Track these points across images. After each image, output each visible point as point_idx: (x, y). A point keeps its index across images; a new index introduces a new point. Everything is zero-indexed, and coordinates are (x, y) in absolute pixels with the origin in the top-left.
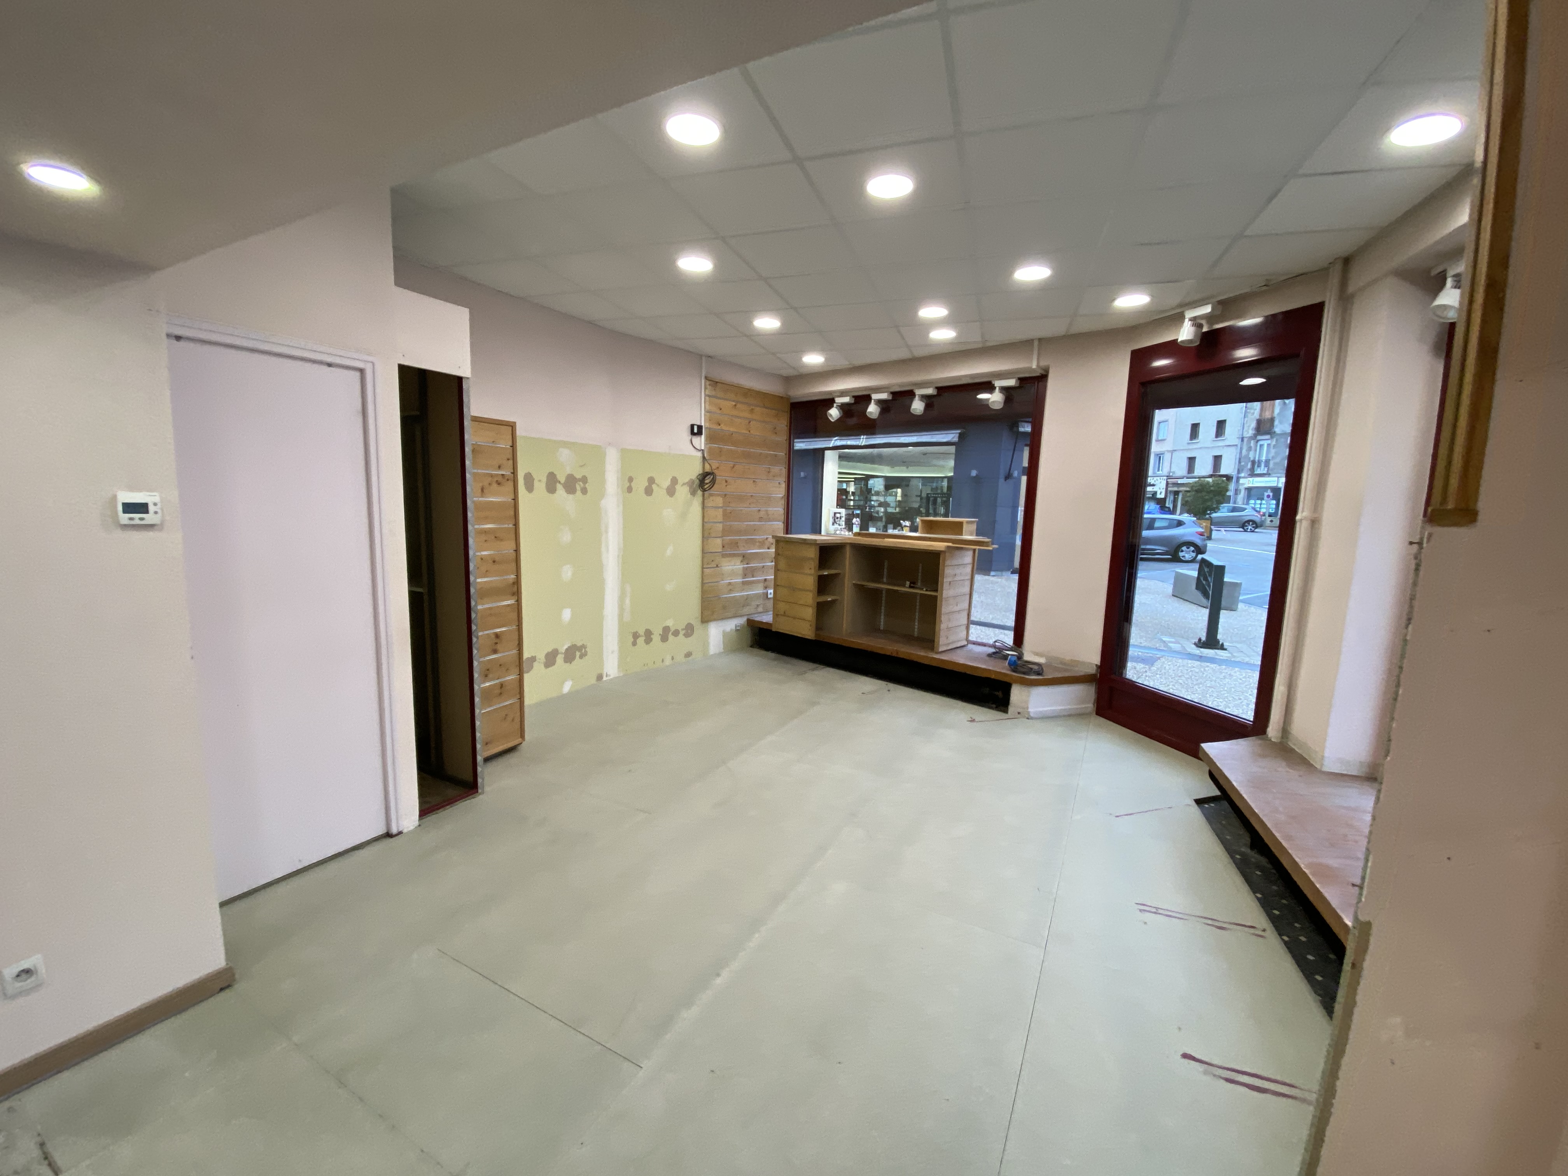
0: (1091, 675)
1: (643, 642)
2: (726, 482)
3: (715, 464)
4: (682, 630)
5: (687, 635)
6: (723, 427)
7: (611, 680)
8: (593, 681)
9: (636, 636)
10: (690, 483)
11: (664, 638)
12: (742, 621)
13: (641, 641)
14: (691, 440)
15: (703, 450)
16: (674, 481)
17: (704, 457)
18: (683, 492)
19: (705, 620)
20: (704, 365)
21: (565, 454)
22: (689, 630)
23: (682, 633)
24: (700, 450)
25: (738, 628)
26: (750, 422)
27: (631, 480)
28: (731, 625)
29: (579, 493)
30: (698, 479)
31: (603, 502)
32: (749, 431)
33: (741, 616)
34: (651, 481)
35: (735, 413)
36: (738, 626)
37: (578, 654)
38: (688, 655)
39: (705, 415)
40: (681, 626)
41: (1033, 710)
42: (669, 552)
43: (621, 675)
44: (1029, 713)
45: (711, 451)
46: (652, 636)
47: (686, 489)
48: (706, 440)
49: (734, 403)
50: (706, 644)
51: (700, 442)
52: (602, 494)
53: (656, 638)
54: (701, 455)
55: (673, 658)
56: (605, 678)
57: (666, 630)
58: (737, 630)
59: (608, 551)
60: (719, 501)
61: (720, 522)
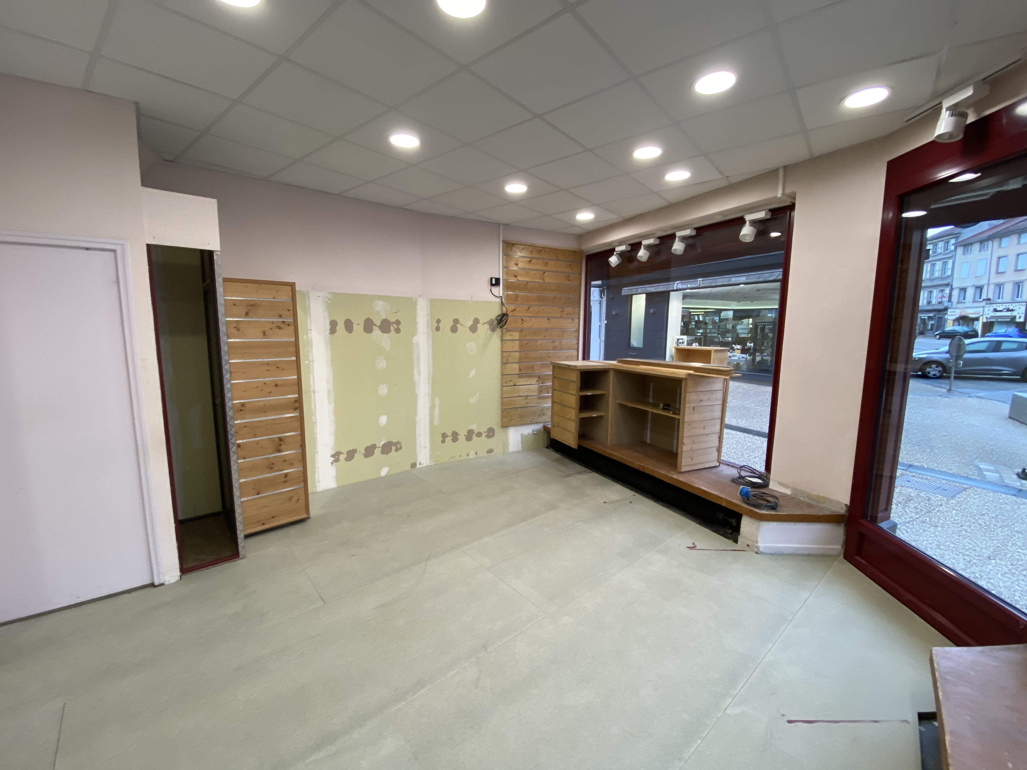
0: (839, 515)
1: (451, 440)
2: (522, 320)
3: (511, 307)
4: (485, 432)
5: (488, 436)
6: (520, 278)
7: (423, 467)
8: (408, 468)
9: (444, 436)
10: (490, 323)
11: (469, 437)
12: (539, 427)
13: (448, 440)
14: (491, 290)
15: (501, 297)
16: (476, 321)
17: (502, 302)
18: (484, 329)
19: (505, 426)
20: (501, 231)
21: (380, 306)
22: (491, 433)
23: (484, 435)
24: (499, 297)
25: (534, 432)
26: (544, 273)
27: (438, 321)
28: (528, 430)
29: (393, 332)
30: (497, 320)
31: (415, 339)
32: (544, 280)
33: (537, 423)
34: (456, 321)
35: (532, 267)
36: (535, 431)
37: (394, 448)
38: (490, 451)
39: (503, 270)
40: (483, 430)
41: (762, 545)
42: (472, 374)
43: (433, 464)
44: (758, 548)
45: (508, 297)
46: (458, 437)
47: (487, 326)
48: (503, 289)
49: (529, 259)
50: (505, 444)
51: (499, 291)
52: (414, 332)
53: (462, 438)
54: (500, 301)
55: (476, 453)
56: (418, 466)
57: (470, 432)
58: (534, 434)
59: (419, 374)
60: (516, 335)
61: (517, 352)
